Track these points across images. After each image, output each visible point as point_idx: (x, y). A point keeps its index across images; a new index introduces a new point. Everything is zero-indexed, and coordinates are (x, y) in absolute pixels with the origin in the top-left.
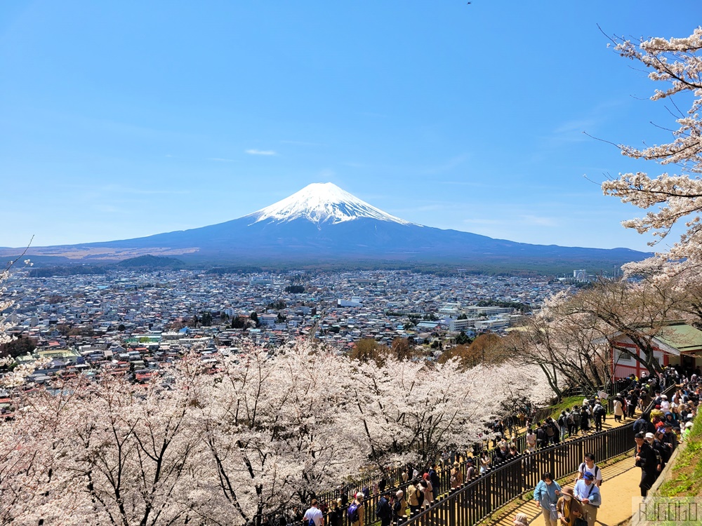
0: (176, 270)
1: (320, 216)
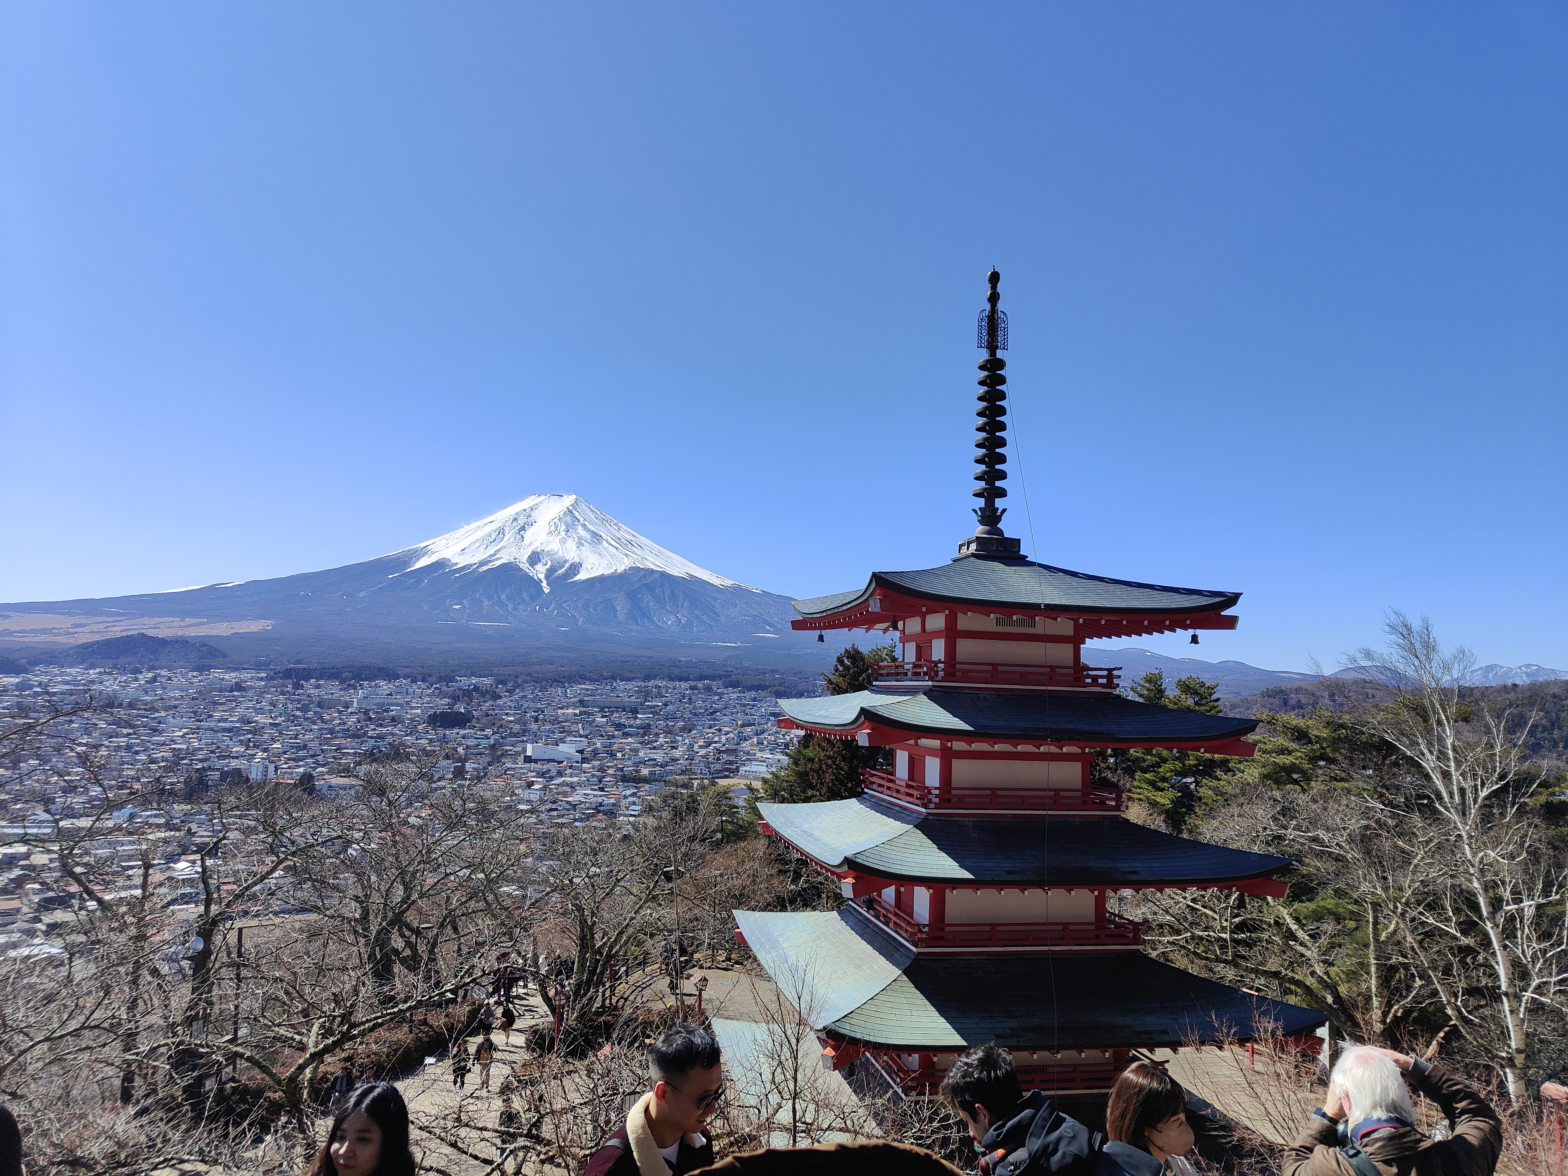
0: (202, 669)
1: (549, 563)
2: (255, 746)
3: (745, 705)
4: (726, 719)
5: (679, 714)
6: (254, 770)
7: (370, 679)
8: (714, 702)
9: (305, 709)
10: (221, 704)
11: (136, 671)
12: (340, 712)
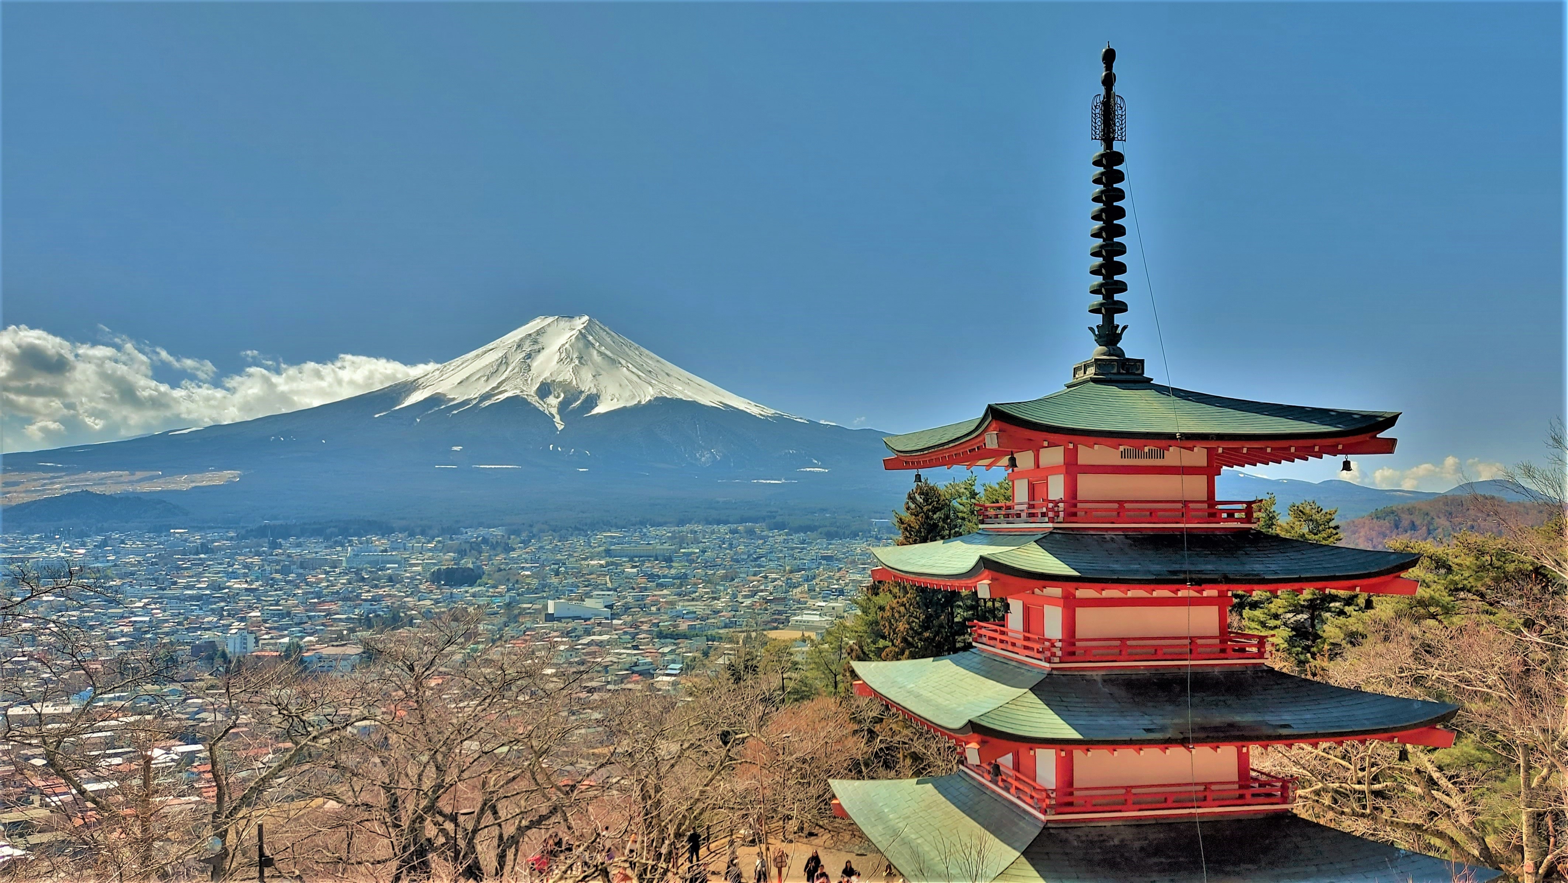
0: (160, 529)
1: (562, 395)
2: (229, 615)
3: (793, 549)
4: (772, 564)
5: (719, 561)
6: (231, 643)
7: (360, 535)
8: (758, 547)
9: (285, 571)
10: (186, 568)
11: (83, 535)
12: (327, 573)
